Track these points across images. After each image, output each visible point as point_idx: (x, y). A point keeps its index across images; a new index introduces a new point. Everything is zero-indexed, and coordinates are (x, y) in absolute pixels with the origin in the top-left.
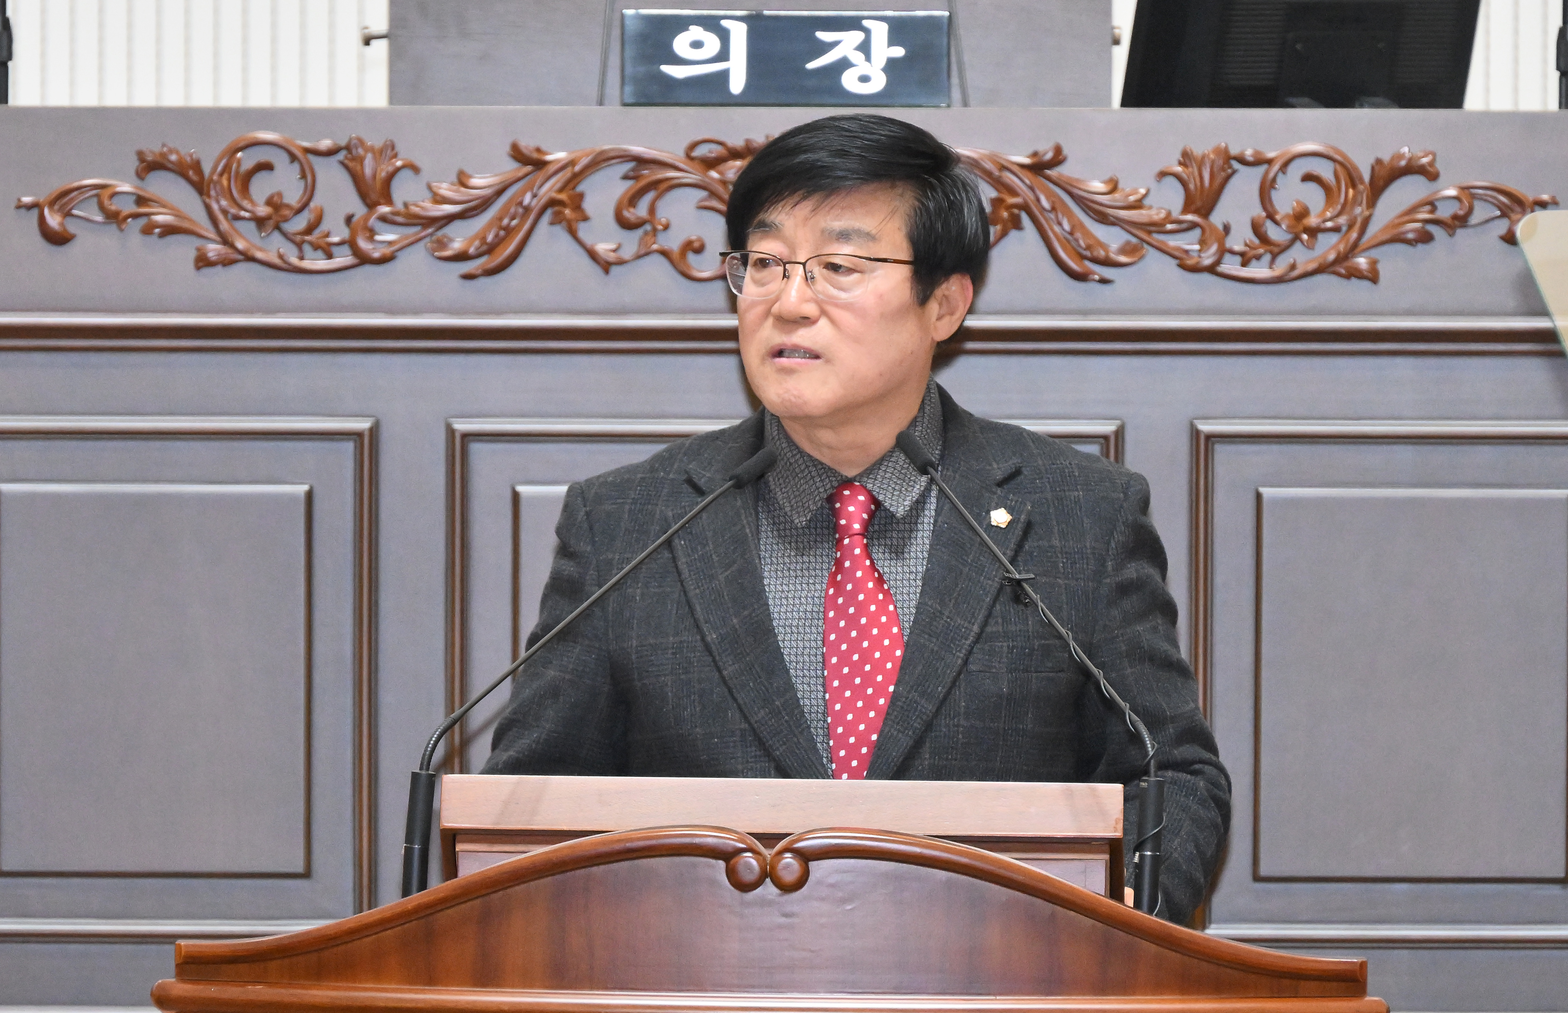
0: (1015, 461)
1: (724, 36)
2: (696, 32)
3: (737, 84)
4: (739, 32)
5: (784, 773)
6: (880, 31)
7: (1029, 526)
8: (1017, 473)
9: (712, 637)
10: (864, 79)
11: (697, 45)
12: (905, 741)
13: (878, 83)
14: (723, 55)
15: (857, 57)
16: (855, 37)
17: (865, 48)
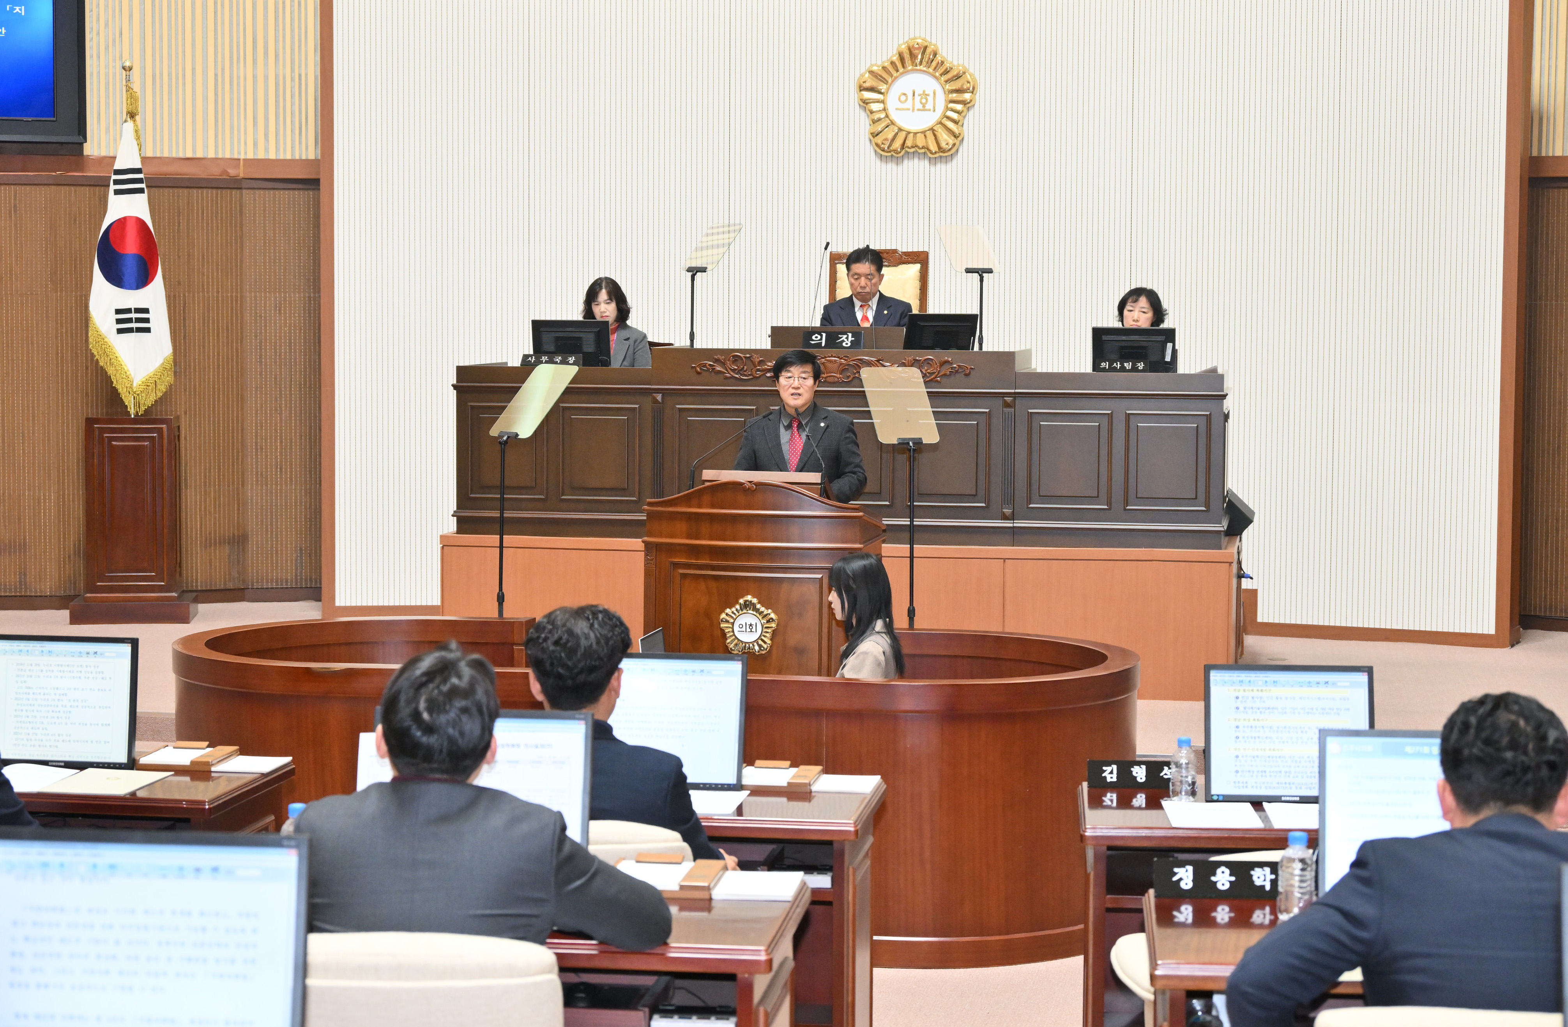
0: (826, 415)
1: (822, 336)
2: (816, 335)
3: (823, 345)
4: (824, 335)
5: (781, 471)
6: (850, 335)
7: (828, 426)
8: (827, 417)
9: (770, 446)
10: (847, 344)
11: (816, 337)
12: (802, 465)
13: (849, 344)
14: (821, 339)
15: (846, 340)
16: (846, 336)
17: (847, 338)
